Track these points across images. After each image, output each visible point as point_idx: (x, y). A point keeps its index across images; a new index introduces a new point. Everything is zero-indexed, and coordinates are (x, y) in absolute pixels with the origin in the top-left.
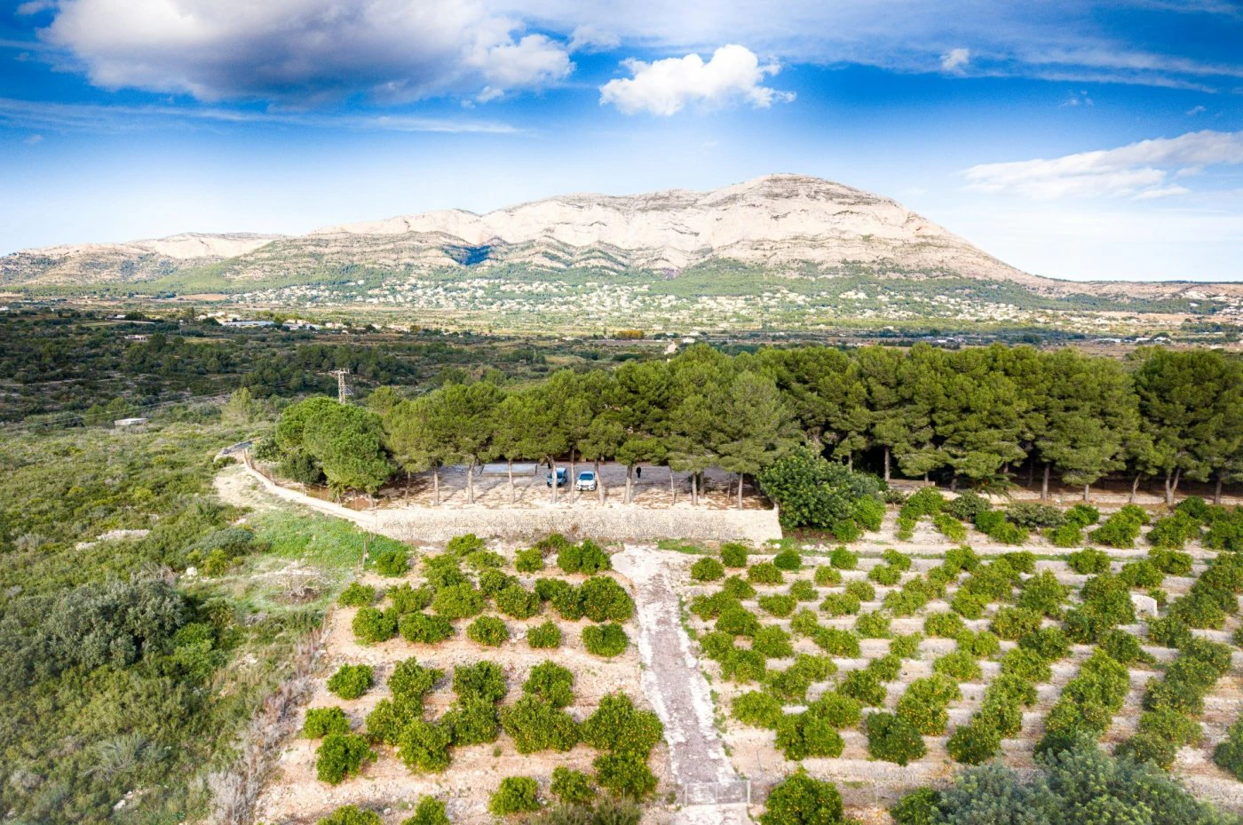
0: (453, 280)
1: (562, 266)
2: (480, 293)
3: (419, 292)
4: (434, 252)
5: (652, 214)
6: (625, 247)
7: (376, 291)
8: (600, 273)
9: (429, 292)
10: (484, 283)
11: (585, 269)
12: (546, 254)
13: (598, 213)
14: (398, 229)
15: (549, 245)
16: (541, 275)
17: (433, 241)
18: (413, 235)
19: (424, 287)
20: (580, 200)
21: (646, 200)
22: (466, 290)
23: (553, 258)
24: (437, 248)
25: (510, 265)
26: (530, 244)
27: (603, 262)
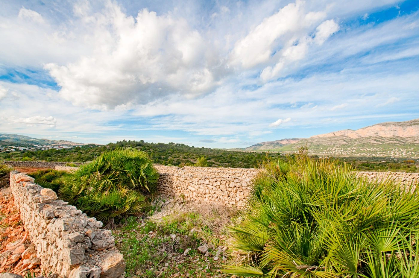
0: (346, 148)
1: (381, 143)
2: (354, 151)
3: (337, 151)
4: (341, 141)
5: (414, 127)
6: (403, 137)
7: (325, 151)
8: (394, 145)
9: (339, 151)
10: (355, 148)
11: (389, 144)
12: (375, 140)
13: (393, 127)
14: (331, 135)
15: (376, 137)
16: (373, 146)
17: (341, 138)
18: (336, 136)
19: (338, 150)
20: (387, 124)
21: (411, 122)
22: (350, 150)
23: (377, 141)
24: (342, 140)
25: (364, 143)
26: (370, 137)
27: (395, 142)
